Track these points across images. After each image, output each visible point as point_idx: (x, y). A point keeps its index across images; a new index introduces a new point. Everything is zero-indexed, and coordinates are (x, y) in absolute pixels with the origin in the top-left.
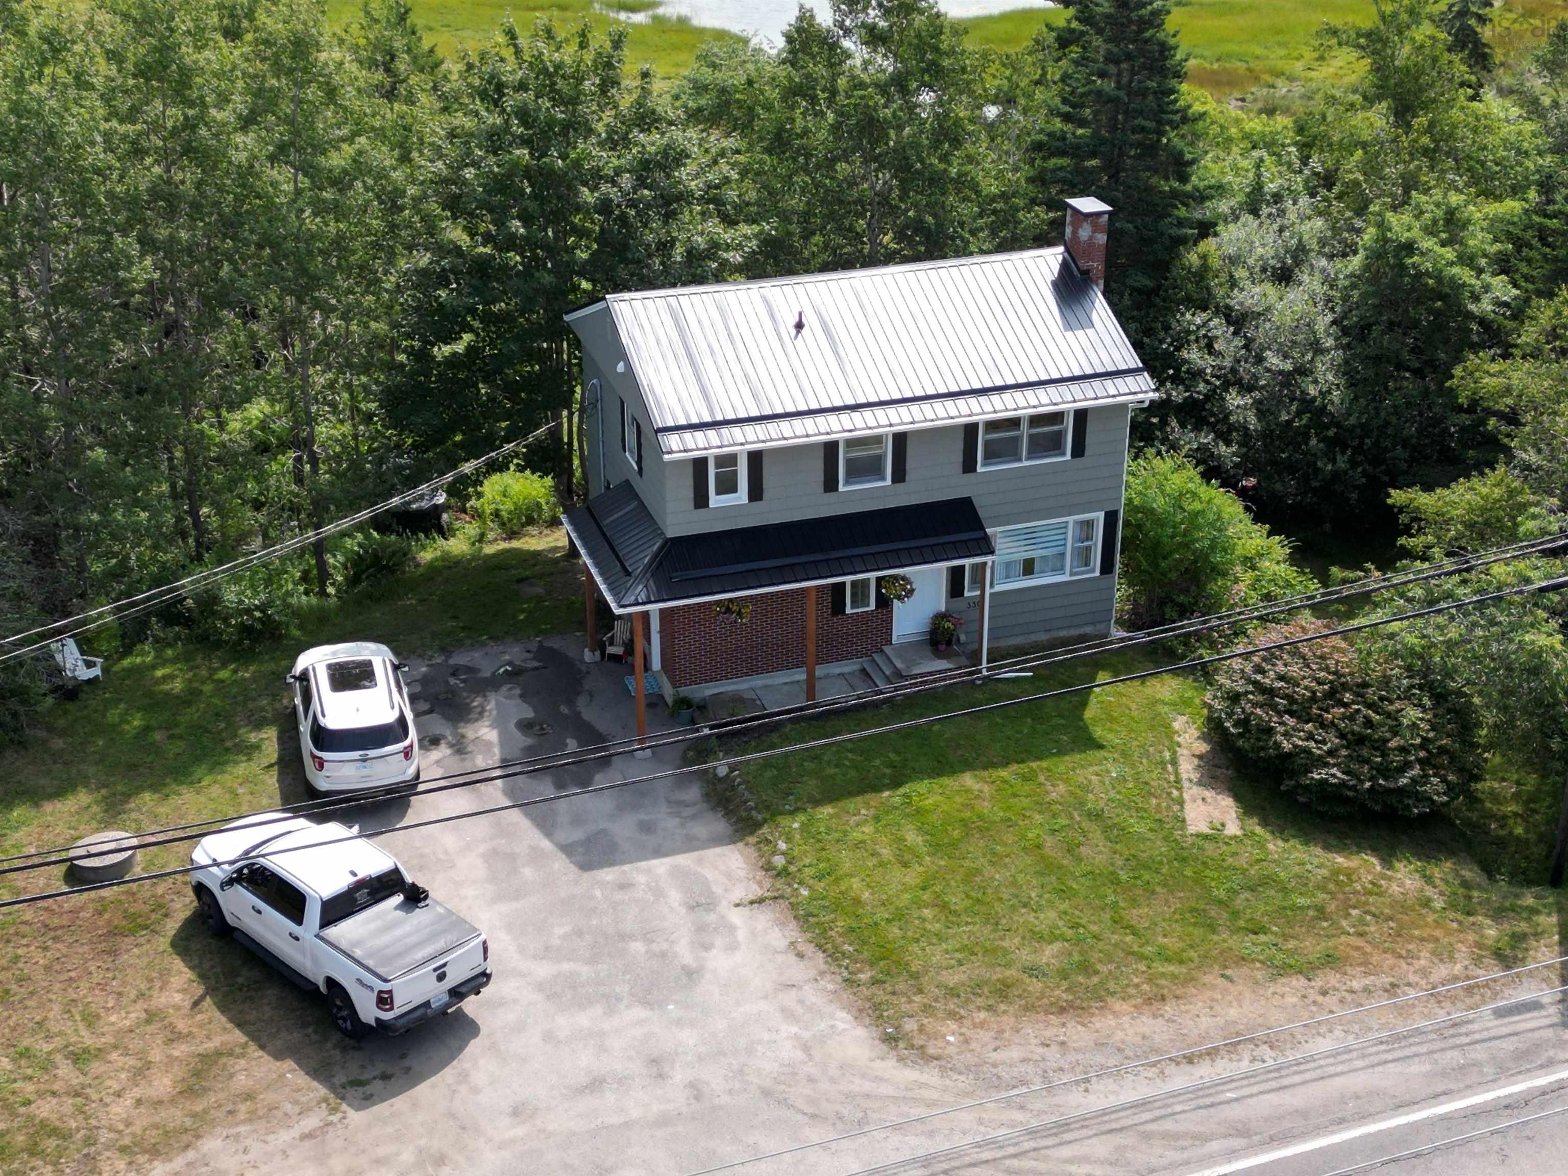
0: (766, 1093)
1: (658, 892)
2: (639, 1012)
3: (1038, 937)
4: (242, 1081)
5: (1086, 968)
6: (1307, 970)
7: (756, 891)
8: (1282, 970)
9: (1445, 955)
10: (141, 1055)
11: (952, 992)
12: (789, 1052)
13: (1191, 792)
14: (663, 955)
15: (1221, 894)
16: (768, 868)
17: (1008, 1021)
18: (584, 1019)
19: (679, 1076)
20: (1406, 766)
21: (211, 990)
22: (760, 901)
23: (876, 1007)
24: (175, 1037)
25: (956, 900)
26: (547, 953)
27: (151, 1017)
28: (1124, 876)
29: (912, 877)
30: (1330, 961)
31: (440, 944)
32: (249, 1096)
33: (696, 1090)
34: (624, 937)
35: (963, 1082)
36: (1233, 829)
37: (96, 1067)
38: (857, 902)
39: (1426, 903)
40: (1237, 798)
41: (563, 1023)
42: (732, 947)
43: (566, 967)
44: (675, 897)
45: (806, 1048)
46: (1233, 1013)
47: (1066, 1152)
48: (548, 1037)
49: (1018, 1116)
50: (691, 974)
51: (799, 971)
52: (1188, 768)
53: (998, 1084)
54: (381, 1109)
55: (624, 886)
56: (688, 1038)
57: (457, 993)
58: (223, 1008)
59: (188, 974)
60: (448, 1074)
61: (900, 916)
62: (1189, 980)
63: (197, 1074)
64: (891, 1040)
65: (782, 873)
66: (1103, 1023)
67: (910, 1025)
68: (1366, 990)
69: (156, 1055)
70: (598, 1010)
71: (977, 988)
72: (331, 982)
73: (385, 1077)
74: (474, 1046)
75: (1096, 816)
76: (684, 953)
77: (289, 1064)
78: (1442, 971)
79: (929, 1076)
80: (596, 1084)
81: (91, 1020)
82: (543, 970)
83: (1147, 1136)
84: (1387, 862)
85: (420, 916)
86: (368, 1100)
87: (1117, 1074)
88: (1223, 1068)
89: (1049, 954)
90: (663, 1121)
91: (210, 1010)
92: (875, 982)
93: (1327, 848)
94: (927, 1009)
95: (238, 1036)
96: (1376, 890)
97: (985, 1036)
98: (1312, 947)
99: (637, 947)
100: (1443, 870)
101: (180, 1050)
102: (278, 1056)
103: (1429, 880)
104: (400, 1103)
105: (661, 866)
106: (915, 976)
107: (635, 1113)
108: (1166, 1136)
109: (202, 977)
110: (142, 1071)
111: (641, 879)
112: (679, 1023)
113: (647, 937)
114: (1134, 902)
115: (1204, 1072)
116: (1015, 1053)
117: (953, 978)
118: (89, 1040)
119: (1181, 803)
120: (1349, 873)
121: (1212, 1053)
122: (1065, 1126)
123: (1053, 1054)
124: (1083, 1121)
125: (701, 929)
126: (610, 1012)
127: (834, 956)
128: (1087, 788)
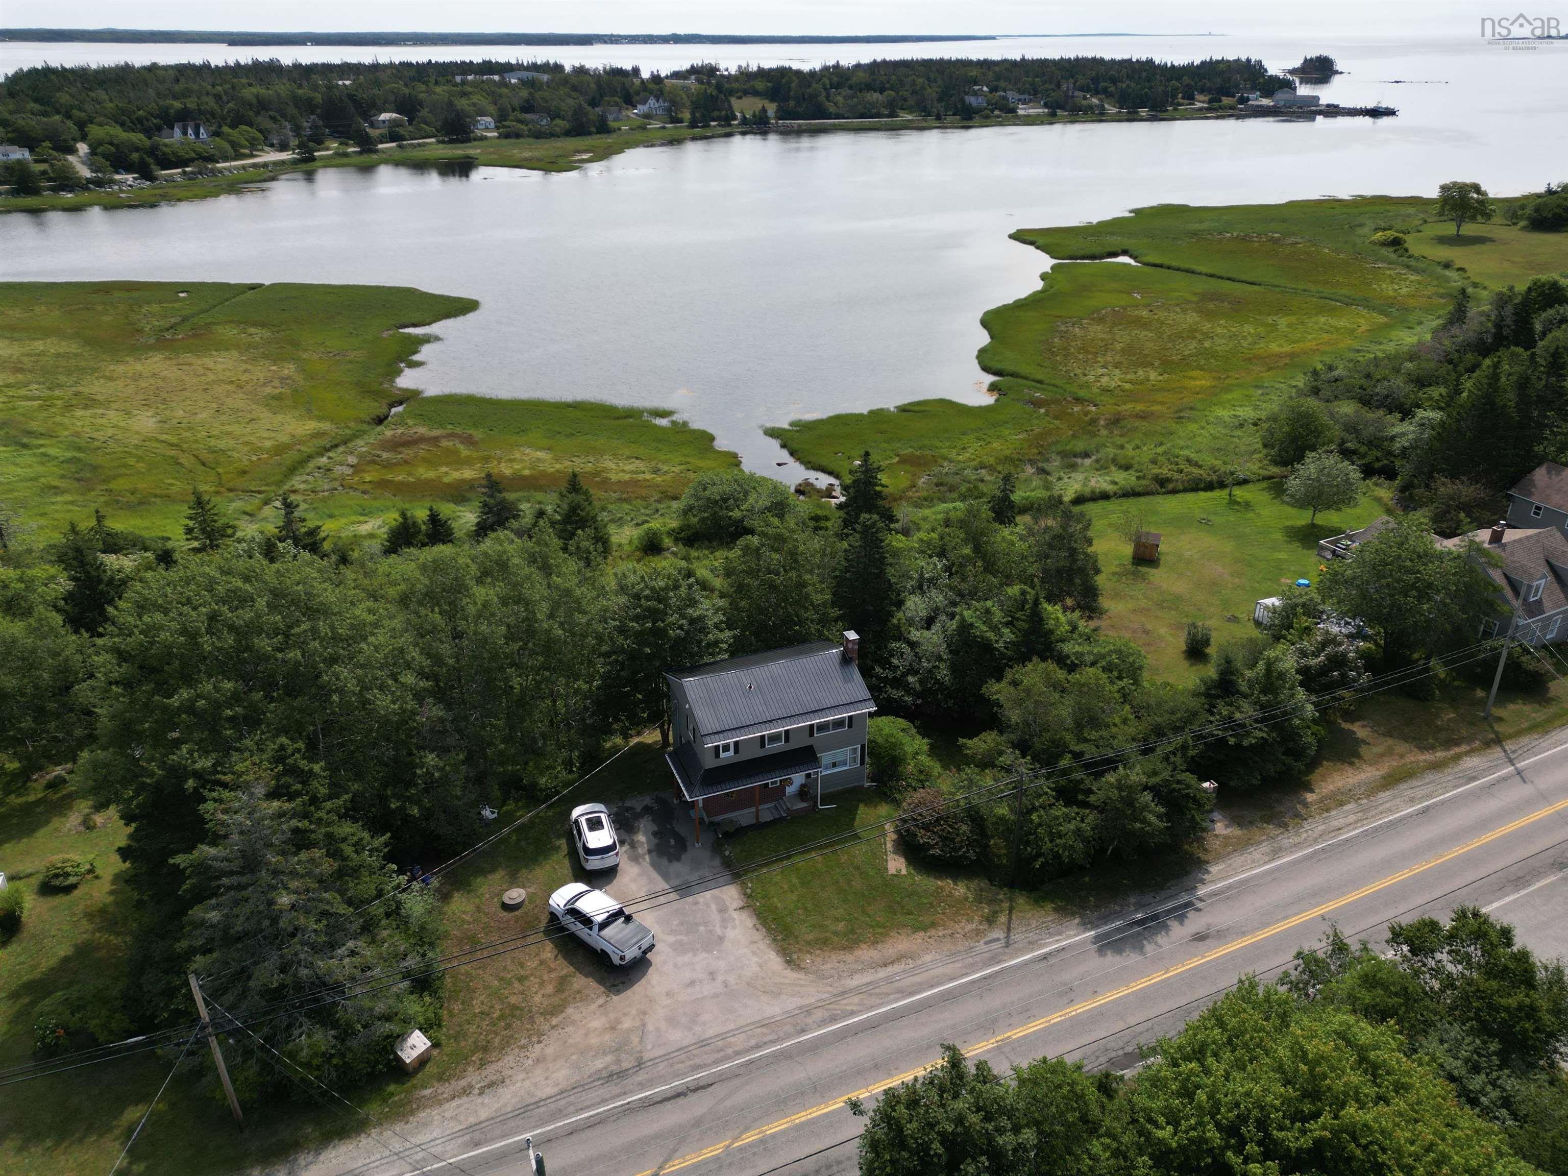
0: (748, 984)
1: (708, 905)
2: (704, 955)
3: (837, 920)
4: (576, 986)
5: (853, 931)
6: (925, 929)
7: (741, 904)
8: (916, 929)
9: (970, 920)
10: (541, 977)
11: (808, 943)
12: (756, 969)
13: (891, 856)
14: (711, 931)
15: (898, 899)
16: (745, 894)
17: (827, 954)
18: (687, 958)
19: (720, 978)
20: (962, 847)
21: (560, 951)
22: (742, 908)
23: (784, 950)
24: (551, 971)
25: (809, 906)
26: (672, 932)
27: (542, 962)
28: (866, 893)
29: (794, 897)
30: (933, 925)
31: (639, 937)
32: (579, 992)
33: (726, 984)
34: (697, 924)
35: (812, 977)
36: (904, 872)
37: (527, 983)
38: (776, 908)
39: (966, 899)
40: (906, 859)
41: (680, 960)
42: (734, 927)
43: (679, 937)
44: (714, 907)
45: (761, 966)
46: (900, 947)
47: (845, 1002)
48: (675, 966)
49: (830, 989)
50: (721, 939)
51: (758, 936)
52: (889, 846)
53: (823, 977)
54: (623, 995)
55: (696, 903)
56: (722, 964)
57: (645, 953)
58: (565, 958)
59: (551, 946)
60: (643, 981)
61: (791, 913)
62: (887, 935)
63: (561, 984)
64: (789, 962)
65: (749, 896)
66: (858, 953)
67: (795, 956)
68: (944, 936)
69: (546, 978)
70: (690, 955)
71: (817, 941)
72: (602, 950)
73: (623, 983)
74: (651, 970)
75: (857, 868)
76: (719, 931)
77: (590, 979)
78: (969, 927)
79: (800, 975)
80: (692, 983)
81: (522, 965)
82: (671, 939)
83: (871, 995)
84: (955, 883)
85: (631, 926)
86: (618, 992)
87: (862, 971)
88: (896, 968)
89: (841, 926)
90: (716, 996)
91: (561, 960)
92: (783, 940)
93: (935, 878)
94: (800, 950)
95: (572, 969)
96: (950, 895)
97: (819, 959)
98: (927, 919)
99: (702, 928)
100: (974, 884)
101: (553, 975)
102: (586, 976)
103: (968, 889)
104: (629, 992)
105: (708, 894)
106: (796, 937)
107: (706, 993)
108: (878, 994)
109: (556, 946)
110: (542, 984)
111: (701, 900)
112: (718, 958)
113: (706, 924)
114: (869, 904)
115: (890, 970)
116: (829, 966)
117: (810, 937)
118: (522, 973)
119: (887, 861)
120: (942, 888)
121: (893, 963)
122: (845, 992)
123: (842, 965)
124: (851, 991)
125: (724, 920)
126: (695, 955)
127: (769, 930)
128: (854, 857)
